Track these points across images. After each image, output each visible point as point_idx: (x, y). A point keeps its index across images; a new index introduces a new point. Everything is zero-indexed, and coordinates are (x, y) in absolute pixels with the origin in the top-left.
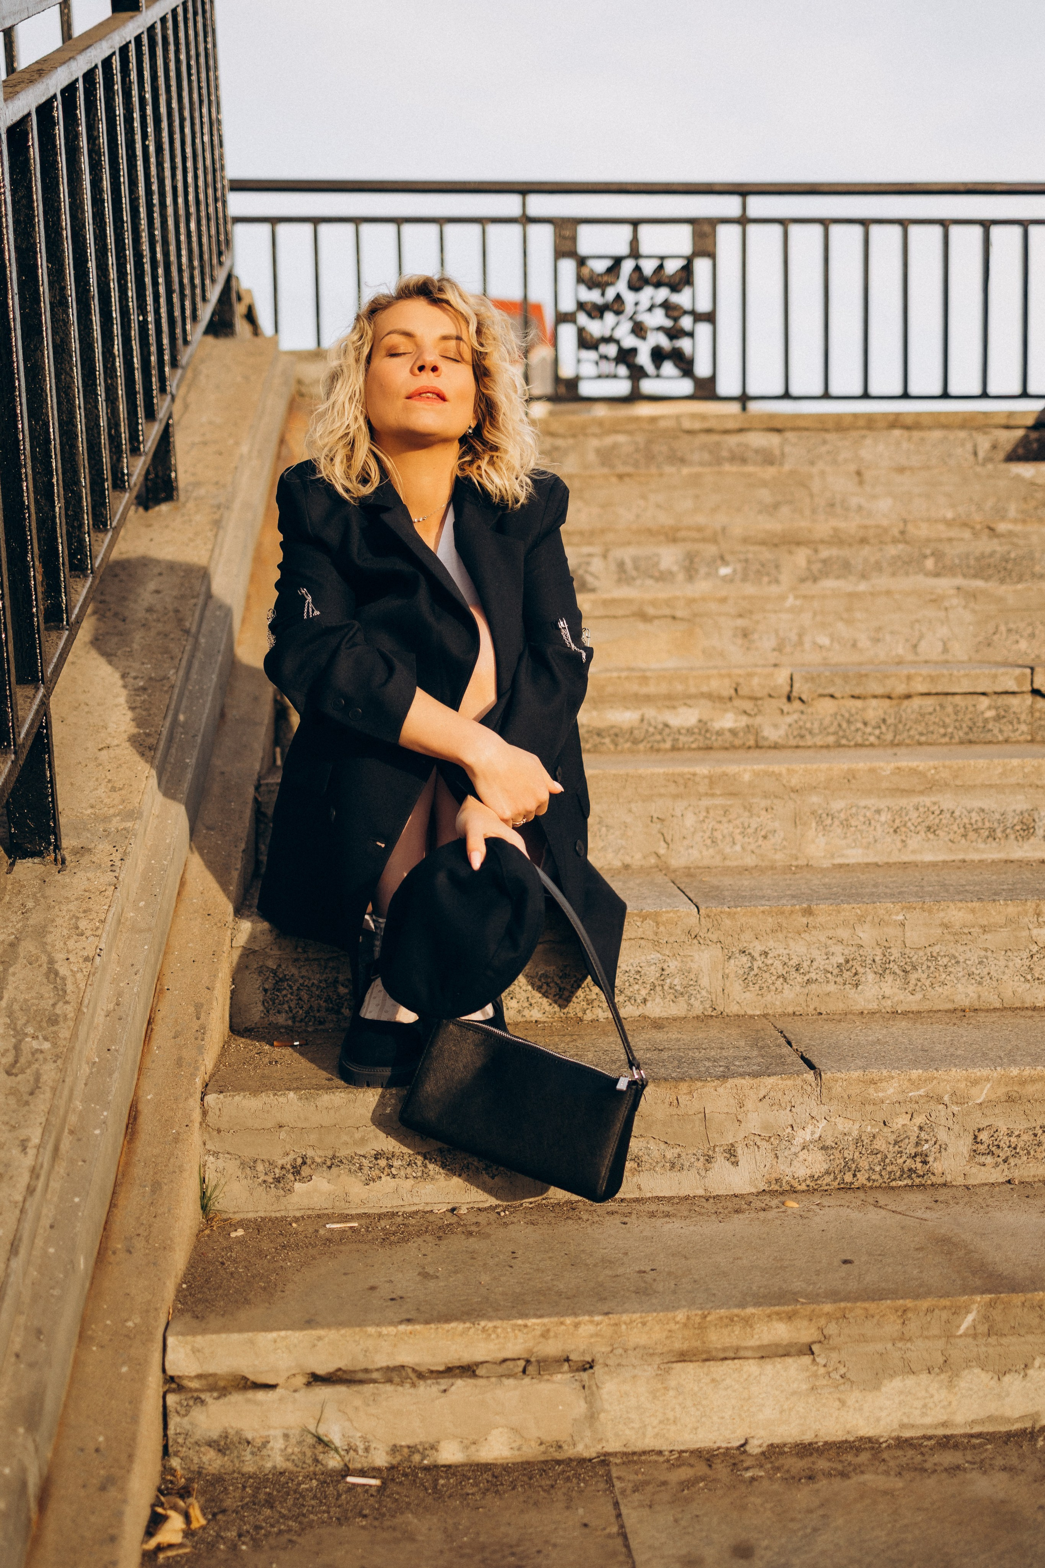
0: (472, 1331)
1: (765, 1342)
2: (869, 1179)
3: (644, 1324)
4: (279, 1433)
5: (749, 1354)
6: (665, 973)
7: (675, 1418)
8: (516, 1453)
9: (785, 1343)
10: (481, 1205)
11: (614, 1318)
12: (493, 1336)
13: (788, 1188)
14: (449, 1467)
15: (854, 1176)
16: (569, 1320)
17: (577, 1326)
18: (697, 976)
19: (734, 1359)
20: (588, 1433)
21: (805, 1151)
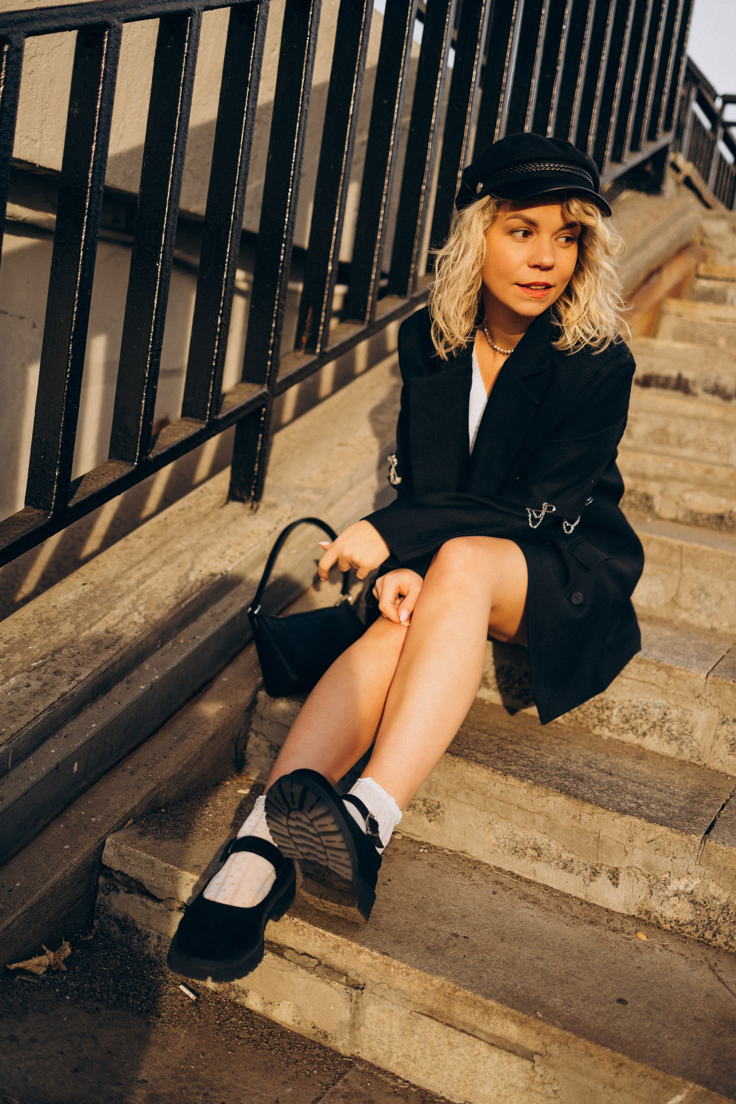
0: (288, 921)
1: (498, 1034)
2: (726, 943)
3: (408, 974)
4: (156, 934)
5: (483, 1036)
6: (667, 717)
7: (415, 1057)
8: (296, 1025)
9: (513, 1042)
10: (415, 838)
11: (387, 959)
12: (301, 933)
13: (655, 922)
14: (251, 1011)
15: (714, 935)
16: (354, 945)
17: (359, 952)
18: (692, 728)
19: (470, 1034)
20: (347, 1036)
21: (677, 898)
